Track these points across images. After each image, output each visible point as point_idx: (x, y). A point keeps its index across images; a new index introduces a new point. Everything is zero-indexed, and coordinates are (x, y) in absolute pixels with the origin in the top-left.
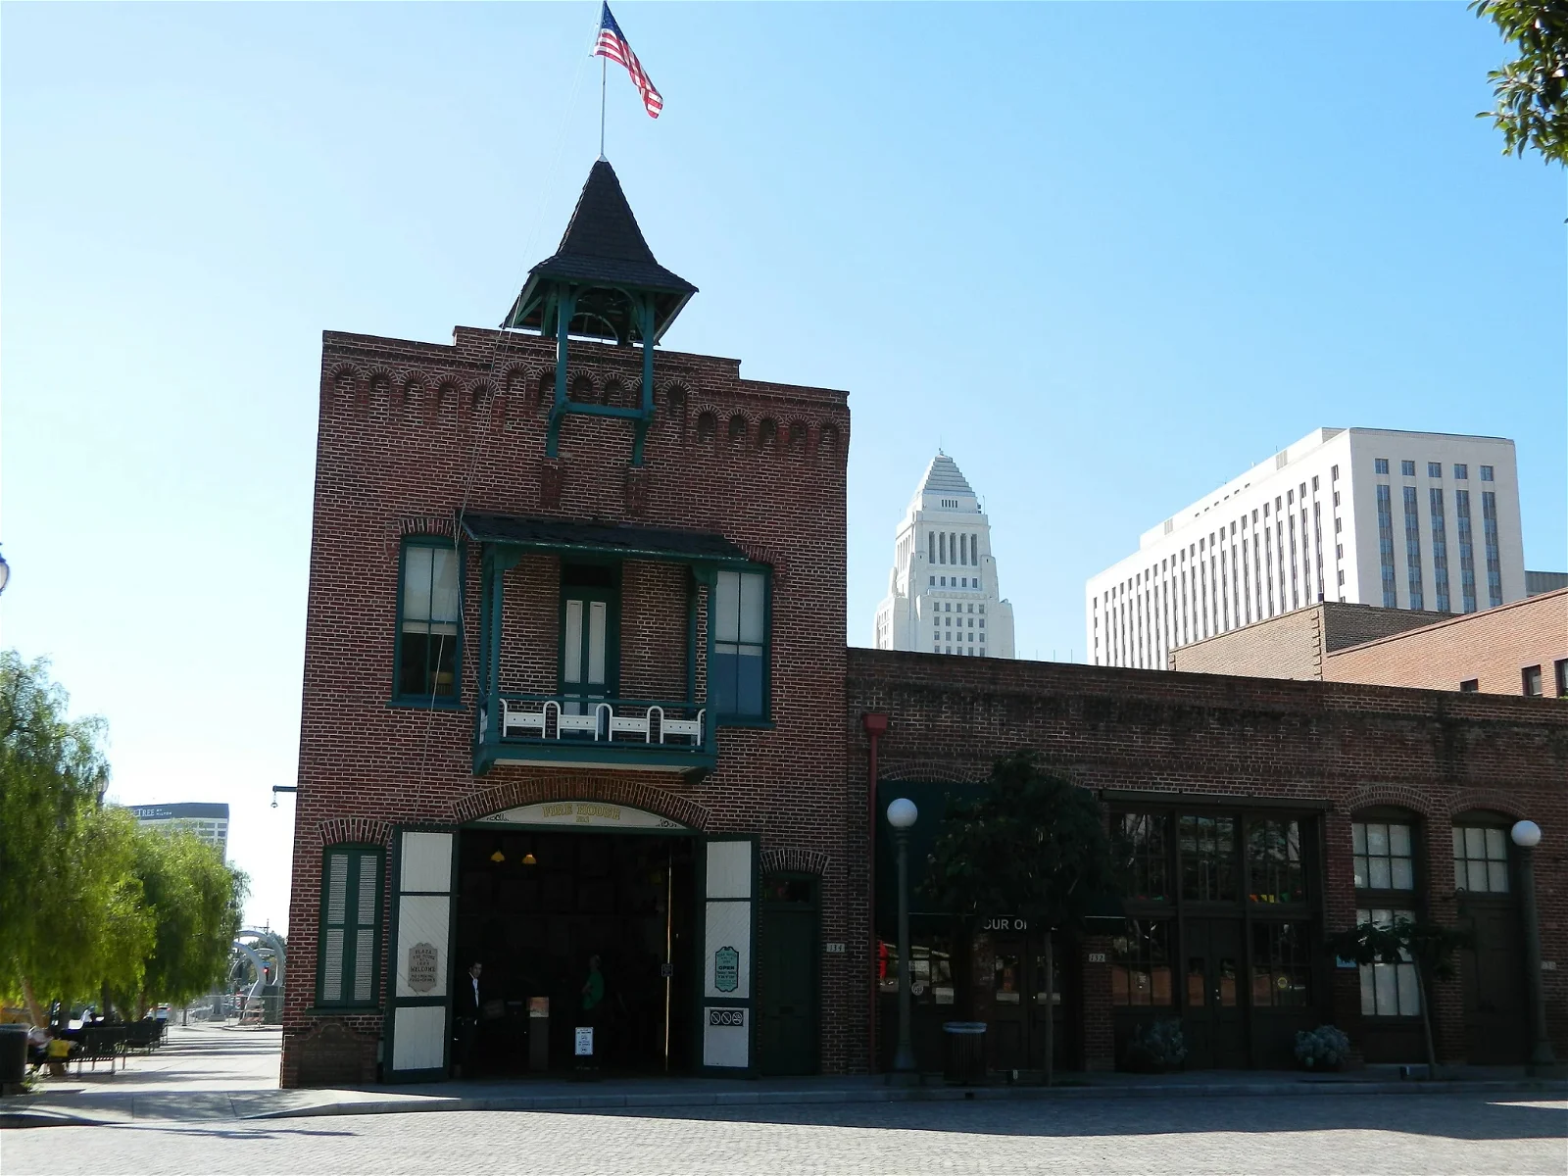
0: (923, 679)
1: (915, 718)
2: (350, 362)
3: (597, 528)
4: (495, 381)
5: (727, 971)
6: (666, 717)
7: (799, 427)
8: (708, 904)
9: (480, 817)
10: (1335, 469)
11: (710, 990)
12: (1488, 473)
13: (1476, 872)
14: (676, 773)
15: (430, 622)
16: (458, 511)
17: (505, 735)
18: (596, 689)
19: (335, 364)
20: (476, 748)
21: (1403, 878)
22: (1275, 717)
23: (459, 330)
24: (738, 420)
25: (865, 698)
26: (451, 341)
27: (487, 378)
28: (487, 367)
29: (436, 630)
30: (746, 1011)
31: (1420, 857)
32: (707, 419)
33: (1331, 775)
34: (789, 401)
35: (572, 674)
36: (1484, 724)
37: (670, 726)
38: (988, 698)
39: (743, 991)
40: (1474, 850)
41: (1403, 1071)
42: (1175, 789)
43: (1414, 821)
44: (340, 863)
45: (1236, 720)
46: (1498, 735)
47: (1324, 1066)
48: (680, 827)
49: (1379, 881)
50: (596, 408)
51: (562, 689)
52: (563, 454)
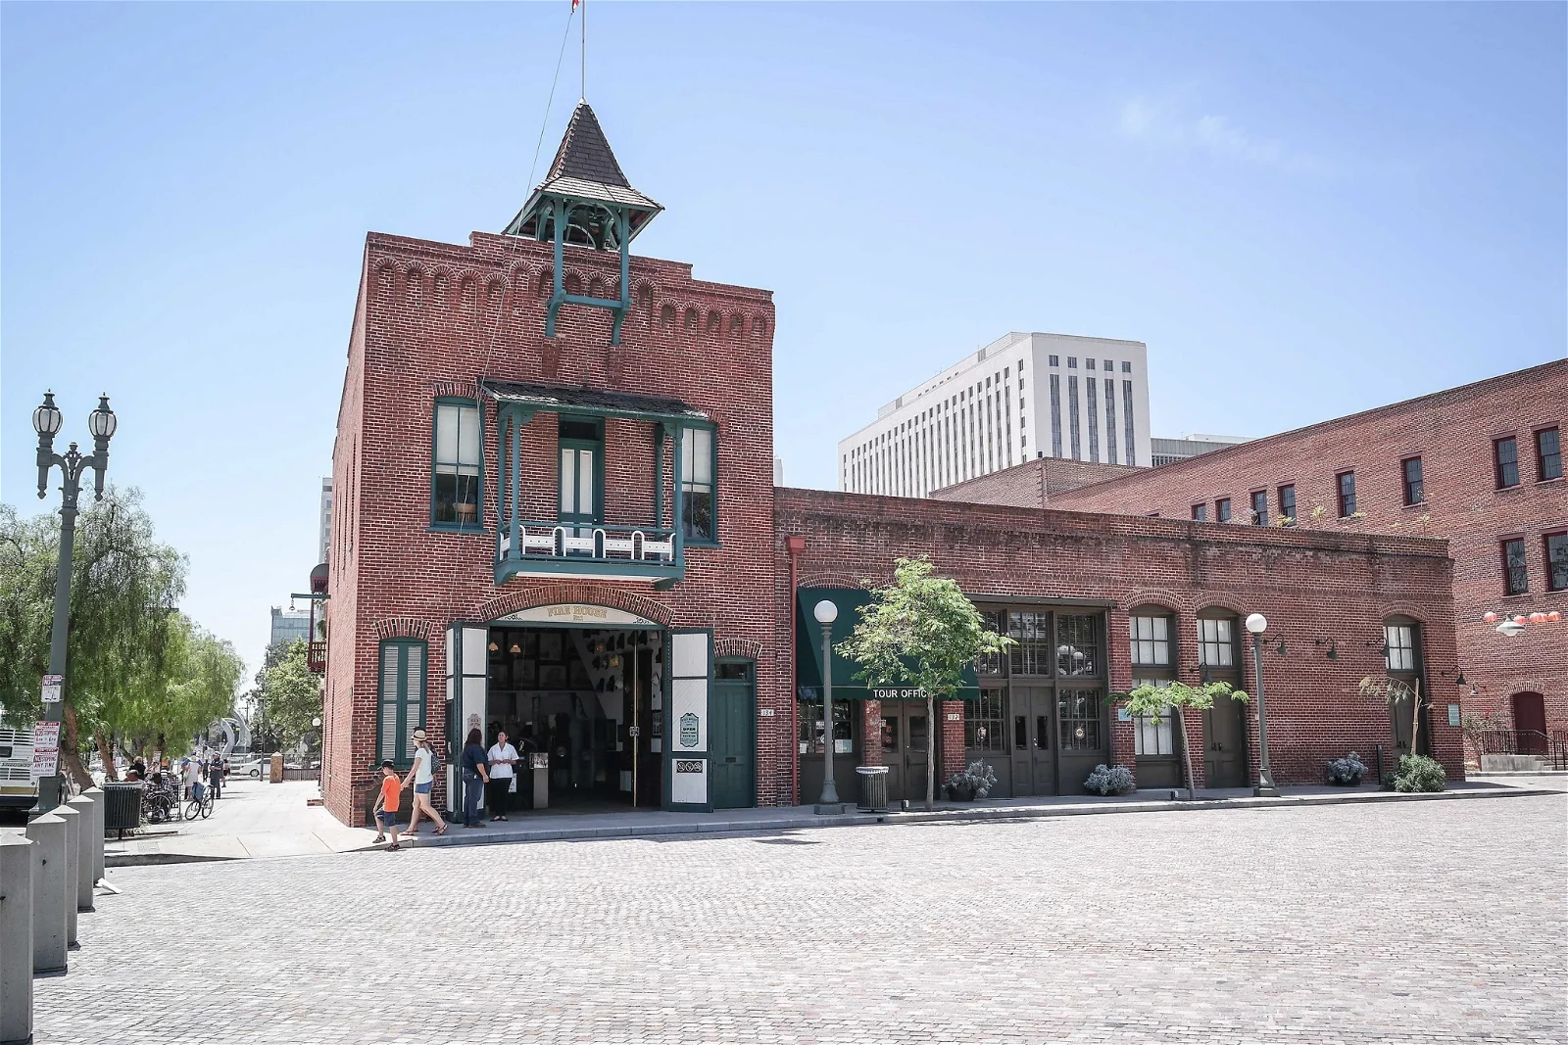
0: (829, 511)
1: (824, 539)
2: (391, 258)
3: (586, 393)
4: (504, 275)
5: (690, 732)
6: (646, 539)
7: (738, 319)
8: (674, 682)
9: (500, 616)
10: (1021, 363)
11: (677, 746)
12: (1127, 367)
13: (1211, 649)
14: (649, 583)
15: (458, 465)
16: (479, 378)
17: (524, 553)
18: (585, 518)
19: (378, 259)
20: (497, 564)
21: (1162, 657)
22: (1077, 540)
23: (475, 234)
24: (691, 312)
25: (788, 525)
26: (468, 243)
27: (499, 273)
28: (499, 264)
29: (464, 472)
30: (705, 761)
31: (1173, 639)
32: (669, 309)
33: (1116, 581)
34: (730, 297)
35: (568, 506)
36: (1219, 544)
37: (648, 547)
38: (877, 525)
39: (702, 746)
40: (1210, 636)
41: (1173, 794)
42: (1008, 593)
43: (1171, 616)
44: (392, 652)
45: (1051, 542)
46: (1228, 553)
47: (1115, 792)
48: (653, 623)
49: (1146, 659)
50: (585, 299)
51: (561, 517)
52: (559, 335)
